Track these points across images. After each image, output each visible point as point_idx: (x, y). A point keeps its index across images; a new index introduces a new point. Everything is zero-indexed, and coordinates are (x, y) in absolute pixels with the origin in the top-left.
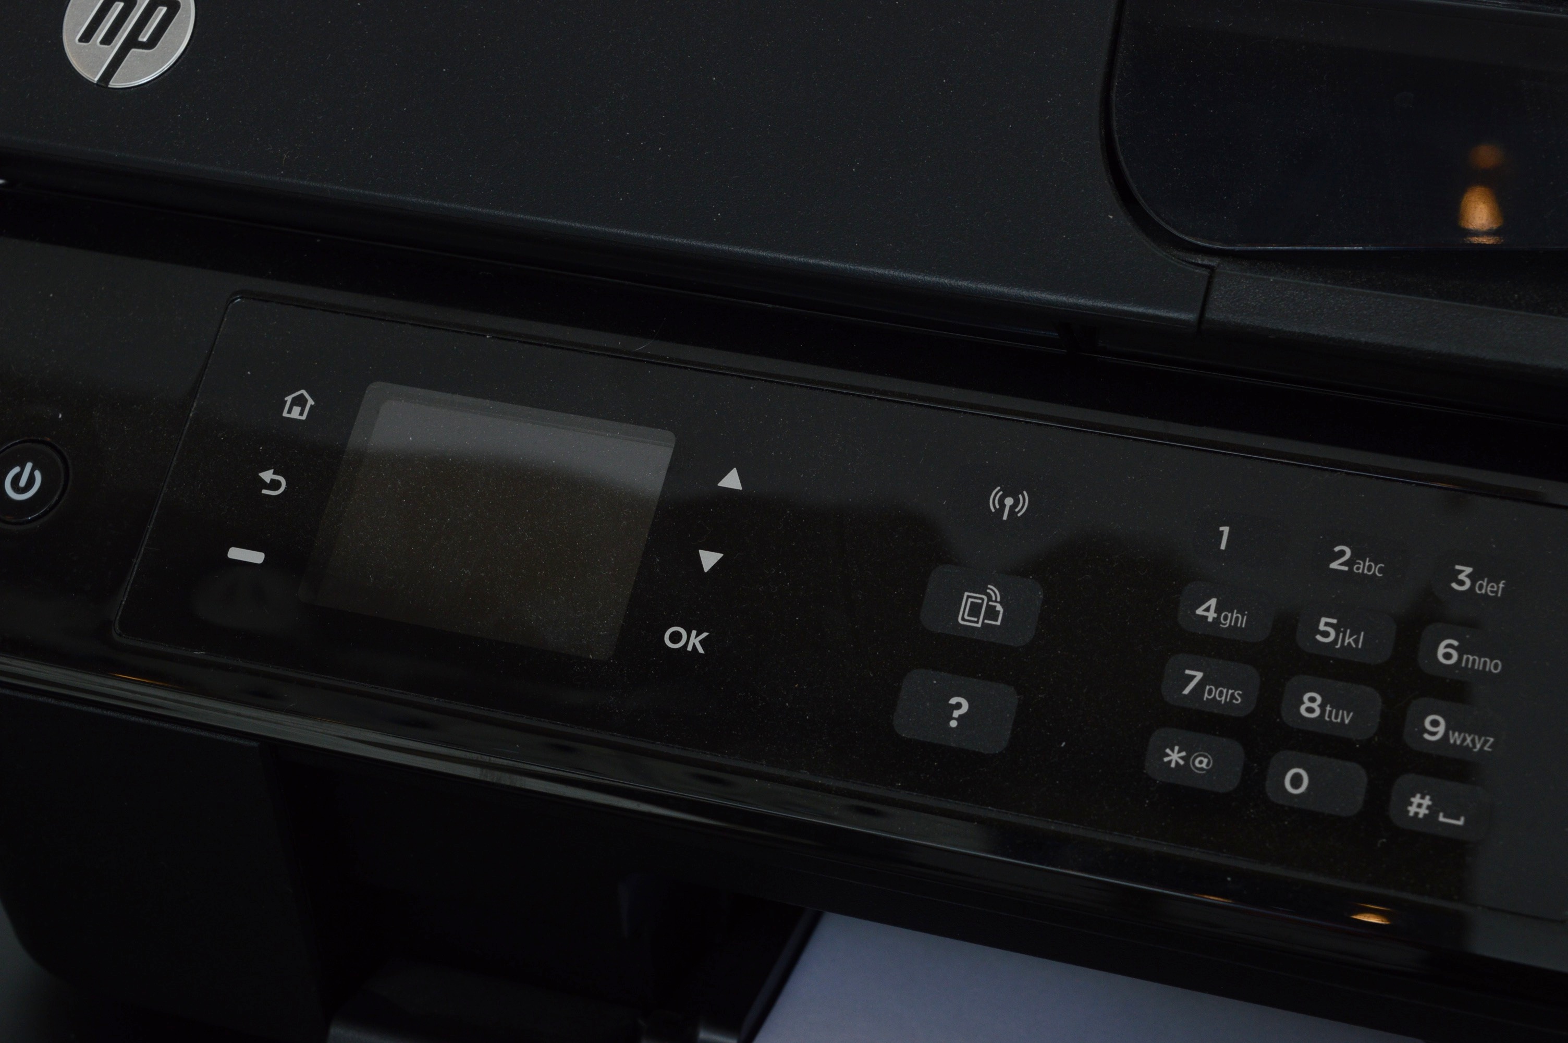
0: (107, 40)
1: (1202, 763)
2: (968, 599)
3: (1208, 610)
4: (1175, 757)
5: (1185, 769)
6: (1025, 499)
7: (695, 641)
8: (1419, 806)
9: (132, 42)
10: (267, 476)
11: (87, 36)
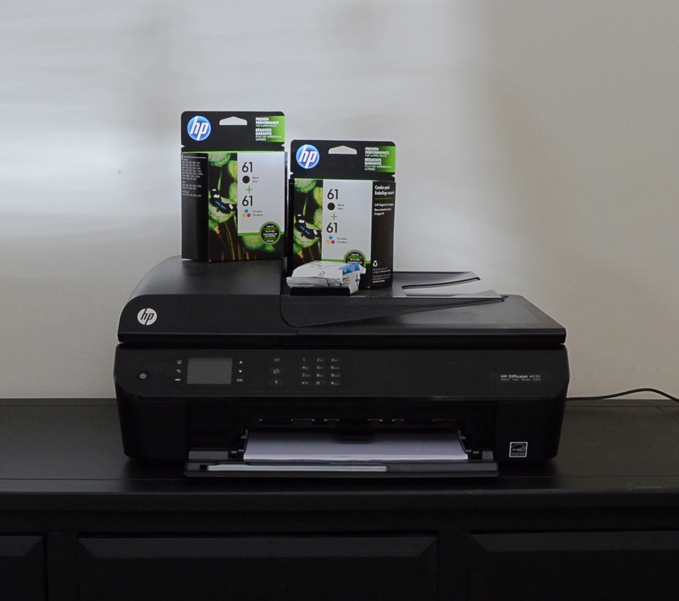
0: (145, 319)
1: (307, 383)
2: (274, 371)
3: (304, 367)
4: (303, 383)
5: (305, 384)
6: (279, 360)
7: (241, 380)
8: (333, 383)
9: (148, 319)
10: (178, 370)
11: (142, 319)
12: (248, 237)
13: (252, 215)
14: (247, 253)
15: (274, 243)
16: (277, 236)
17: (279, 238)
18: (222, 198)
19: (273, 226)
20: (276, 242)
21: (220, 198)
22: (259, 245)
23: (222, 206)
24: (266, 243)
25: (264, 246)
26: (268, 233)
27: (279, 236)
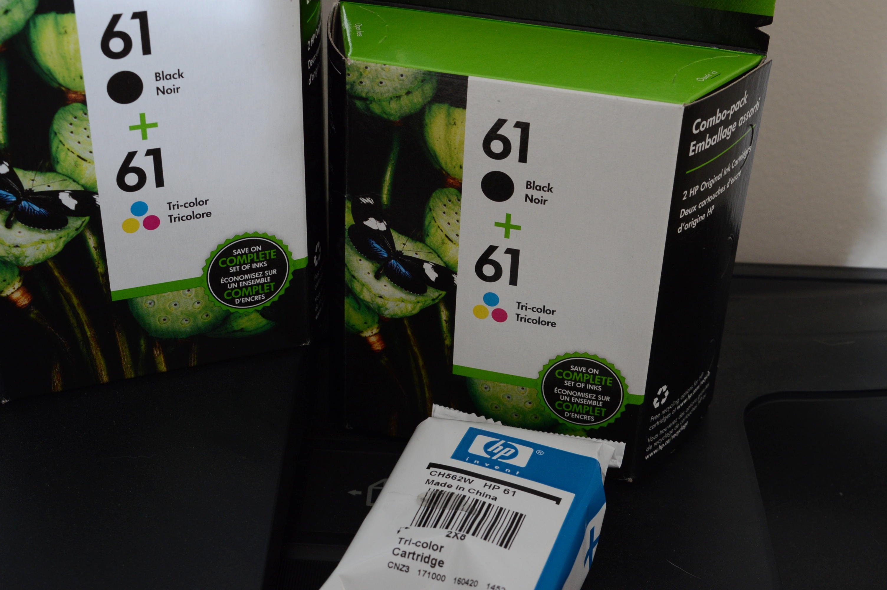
12: (154, 298)
13: (164, 220)
14: (156, 352)
15: (268, 303)
16: (277, 280)
17: (285, 284)
18: (20, 173)
19: (259, 248)
20: (275, 297)
21: (11, 174)
22: (203, 320)
23: (24, 203)
24: (232, 308)
25: (227, 317)
26: (241, 273)
27: (289, 277)
